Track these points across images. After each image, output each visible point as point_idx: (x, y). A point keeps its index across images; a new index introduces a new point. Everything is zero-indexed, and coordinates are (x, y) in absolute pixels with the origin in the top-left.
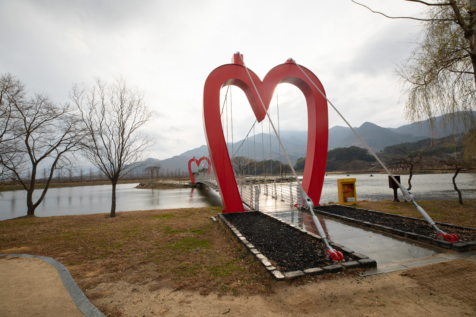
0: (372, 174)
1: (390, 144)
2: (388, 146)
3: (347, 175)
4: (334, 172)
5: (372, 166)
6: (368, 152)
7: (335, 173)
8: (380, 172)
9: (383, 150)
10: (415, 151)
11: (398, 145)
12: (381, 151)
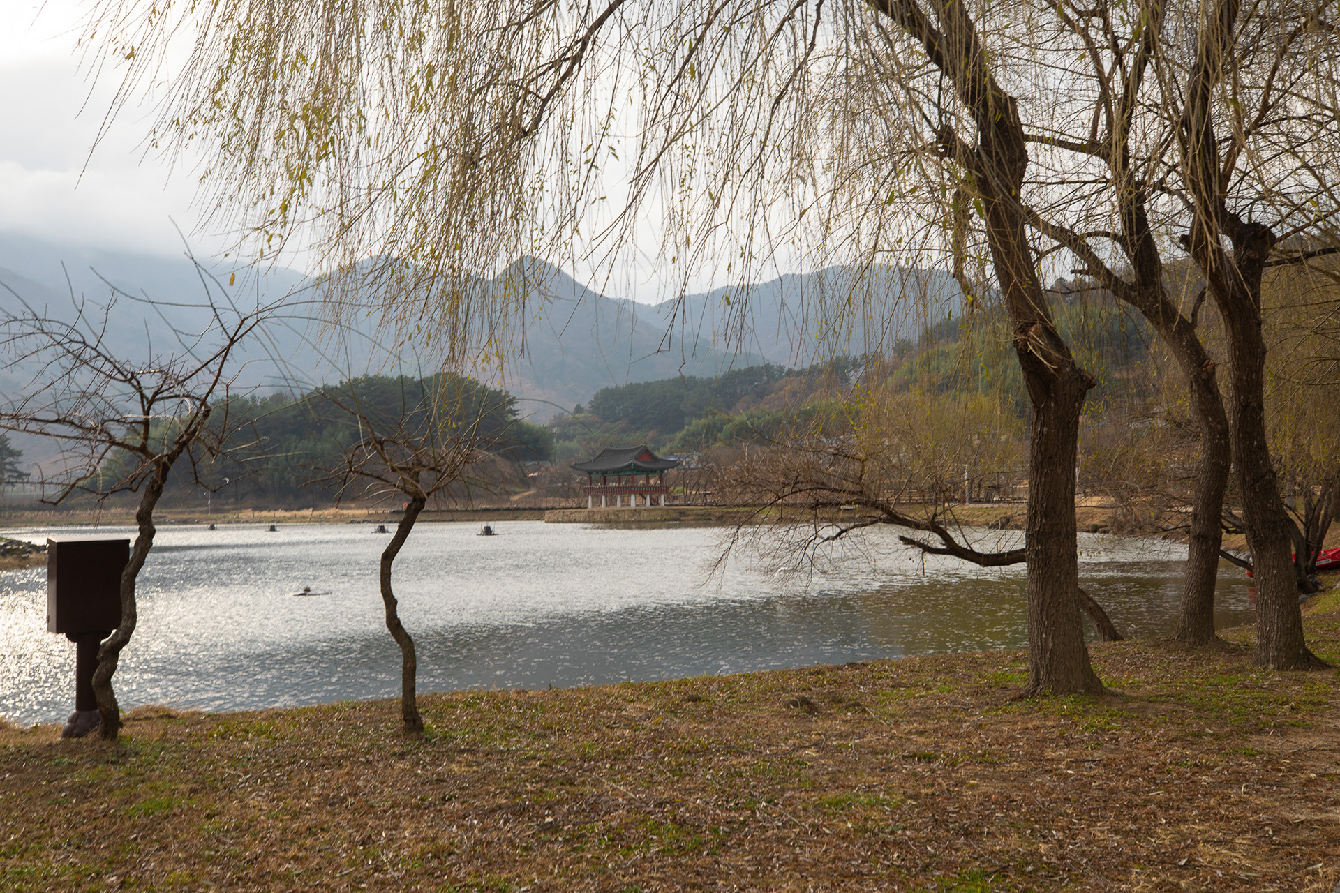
0: (492, 524)
1: (620, 380)
2: (607, 389)
3: (377, 526)
4: (332, 511)
5: (526, 483)
6: (515, 407)
7: (335, 516)
8: (547, 514)
9: (585, 405)
10: (710, 417)
11: (648, 385)
12: (579, 409)
